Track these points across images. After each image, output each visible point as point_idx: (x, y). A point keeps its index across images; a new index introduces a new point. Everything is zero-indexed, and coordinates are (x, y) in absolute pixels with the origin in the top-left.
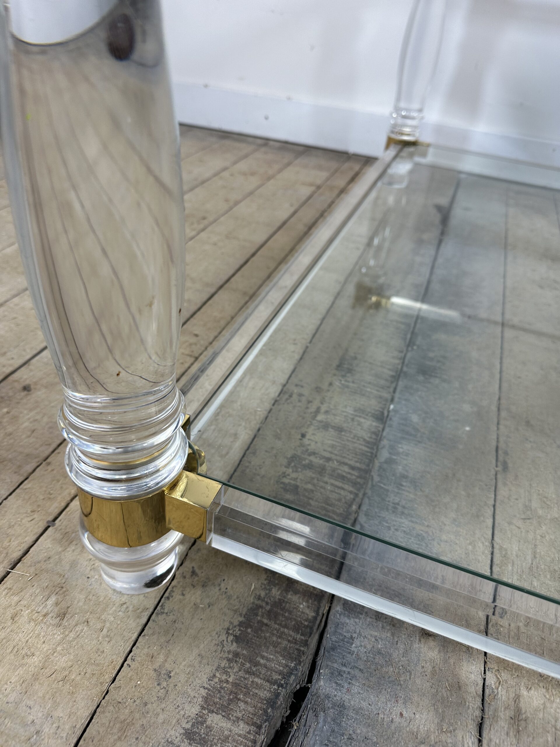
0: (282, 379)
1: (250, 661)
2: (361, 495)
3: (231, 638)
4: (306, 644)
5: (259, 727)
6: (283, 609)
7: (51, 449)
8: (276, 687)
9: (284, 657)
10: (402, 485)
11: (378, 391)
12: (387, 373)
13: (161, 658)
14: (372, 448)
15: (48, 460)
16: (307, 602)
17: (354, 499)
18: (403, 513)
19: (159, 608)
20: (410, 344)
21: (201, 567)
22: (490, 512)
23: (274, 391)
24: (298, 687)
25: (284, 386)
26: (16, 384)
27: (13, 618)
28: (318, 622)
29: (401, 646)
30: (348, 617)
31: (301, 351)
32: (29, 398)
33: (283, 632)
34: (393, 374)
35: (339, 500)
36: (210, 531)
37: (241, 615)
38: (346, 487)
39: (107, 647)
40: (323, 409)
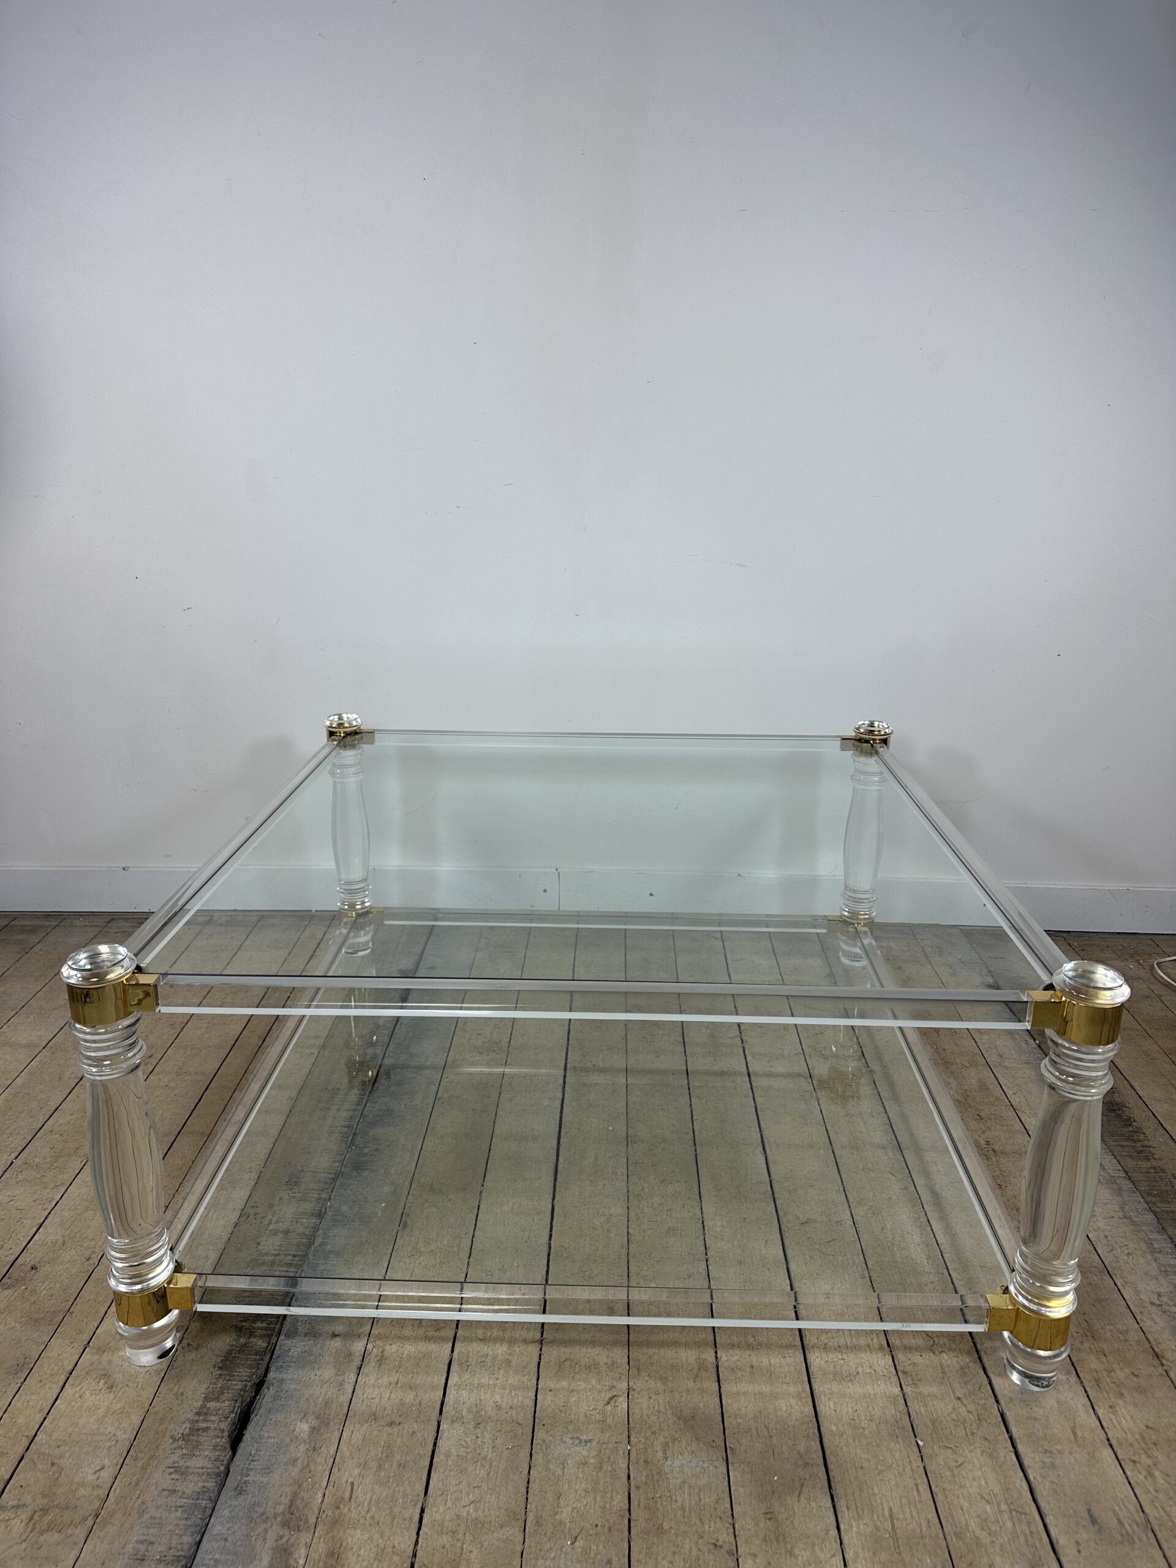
3: (217, 1368)
4: (261, 1360)
5: (237, 1400)
8: (245, 1383)
9: (249, 1369)
10: (329, 1257)
11: (318, 1194)
12: (328, 1176)
14: (310, 1239)
16: (263, 1339)
19: (171, 1366)
20: (351, 1144)
22: (387, 1258)
23: (234, 1217)
24: (258, 1380)
25: (242, 1210)
26: (23, 1267)
30: (288, 1340)
31: (256, 1177)
32: (38, 1274)
34: (331, 1176)
36: (195, 1303)
37: (221, 1357)
39: (142, 1394)
40: (274, 1221)
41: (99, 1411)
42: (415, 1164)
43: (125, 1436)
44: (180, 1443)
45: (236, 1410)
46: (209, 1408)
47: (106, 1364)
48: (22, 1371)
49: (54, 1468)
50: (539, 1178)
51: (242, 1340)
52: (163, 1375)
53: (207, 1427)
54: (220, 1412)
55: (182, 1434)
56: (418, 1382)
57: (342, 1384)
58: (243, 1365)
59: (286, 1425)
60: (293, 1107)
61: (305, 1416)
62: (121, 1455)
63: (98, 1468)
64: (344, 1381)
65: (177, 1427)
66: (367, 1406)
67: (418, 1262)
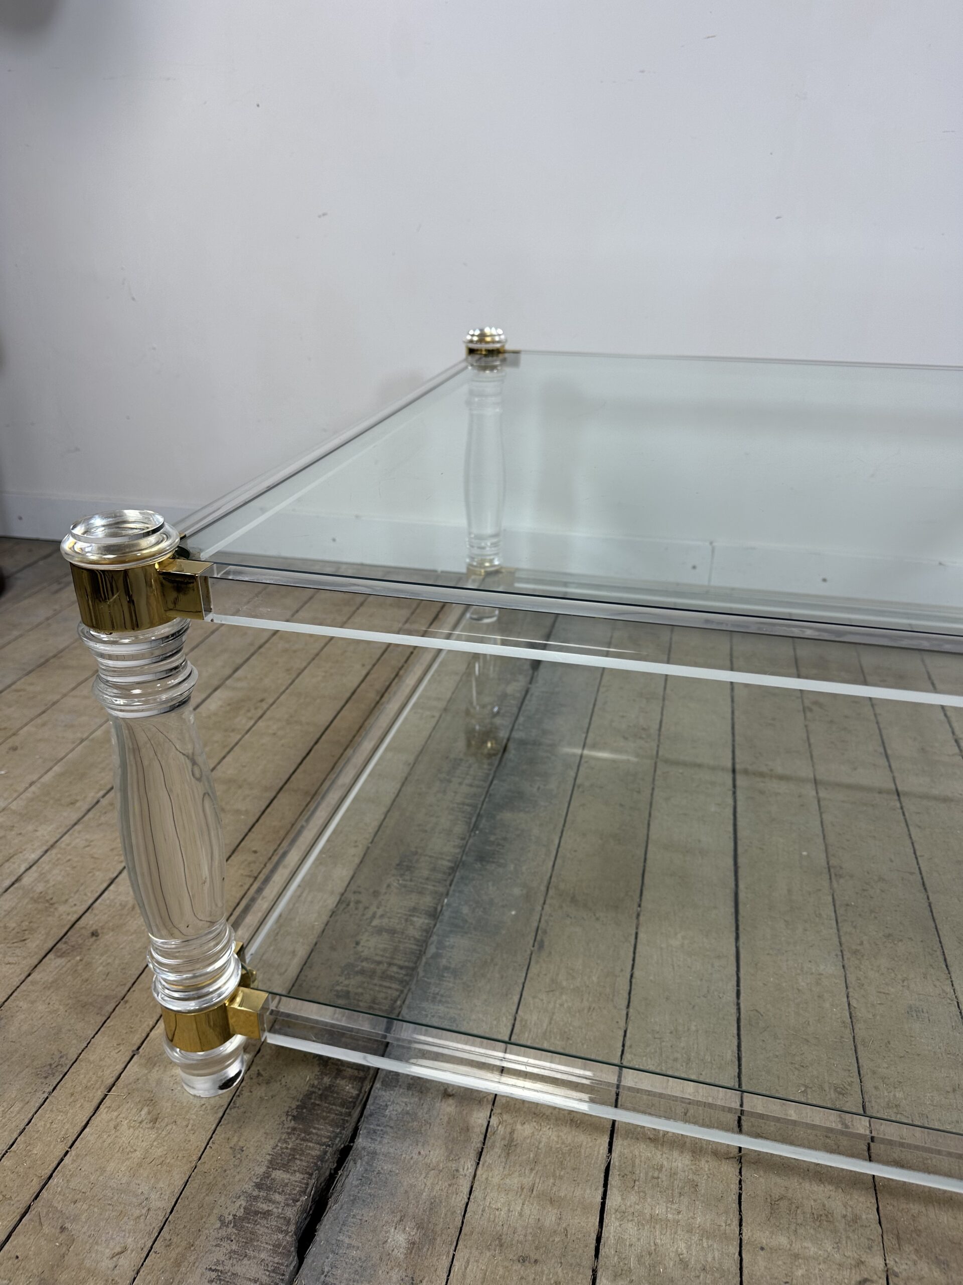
0: (340, 887)
1: (305, 1132)
2: (406, 991)
3: (290, 1118)
4: (349, 1114)
5: (311, 1175)
6: (332, 1092)
7: (127, 989)
8: (324, 1147)
9: (331, 1126)
10: (444, 977)
11: (434, 886)
12: (445, 864)
13: (235, 1139)
14: (422, 946)
15: (125, 999)
16: (353, 1084)
17: (399, 996)
18: (440, 1001)
19: (231, 1104)
20: (474, 828)
21: (265, 1070)
22: (519, 989)
23: (332, 902)
24: (342, 1146)
25: (342, 894)
26: (83, 931)
27: (115, 1128)
28: (360, 1097)
29: (425, 1106)
30: (385, 1091)
31: (362, 854)
32: (98, 942)
33: (331, 1109)
34: (452, 865)
35: (386, 998)
36: (264, 1031)
37: (298, 1100)
38: (393, 986)
39: (192, 1137)
40: (379, 914)
41: (133, 1155)
42: (551, 864)
43: (160, 1203)
44: (229, 1230)
45: (309, 1190)
46: (274, 1180)
47: (154, 1085)
48: (53, 1075)
49: (63, 1237)
50: (715, 908)
51: (327, 1080)
52: (220, 1114)
53: (268, 1211)
54: (288, 1190)
55: (234, 1216)
56: (562, 1194)
57: (454, 1175)
58: (325, 1118)
59: (374, 1231)
60: (409, 774)
61: (401, 1220)
62: (150, 1234)
63: (118, 1249)
64: (457, 1171)
65: (229, 1202)
66: (489, 1221)
67: (559, 1002)
